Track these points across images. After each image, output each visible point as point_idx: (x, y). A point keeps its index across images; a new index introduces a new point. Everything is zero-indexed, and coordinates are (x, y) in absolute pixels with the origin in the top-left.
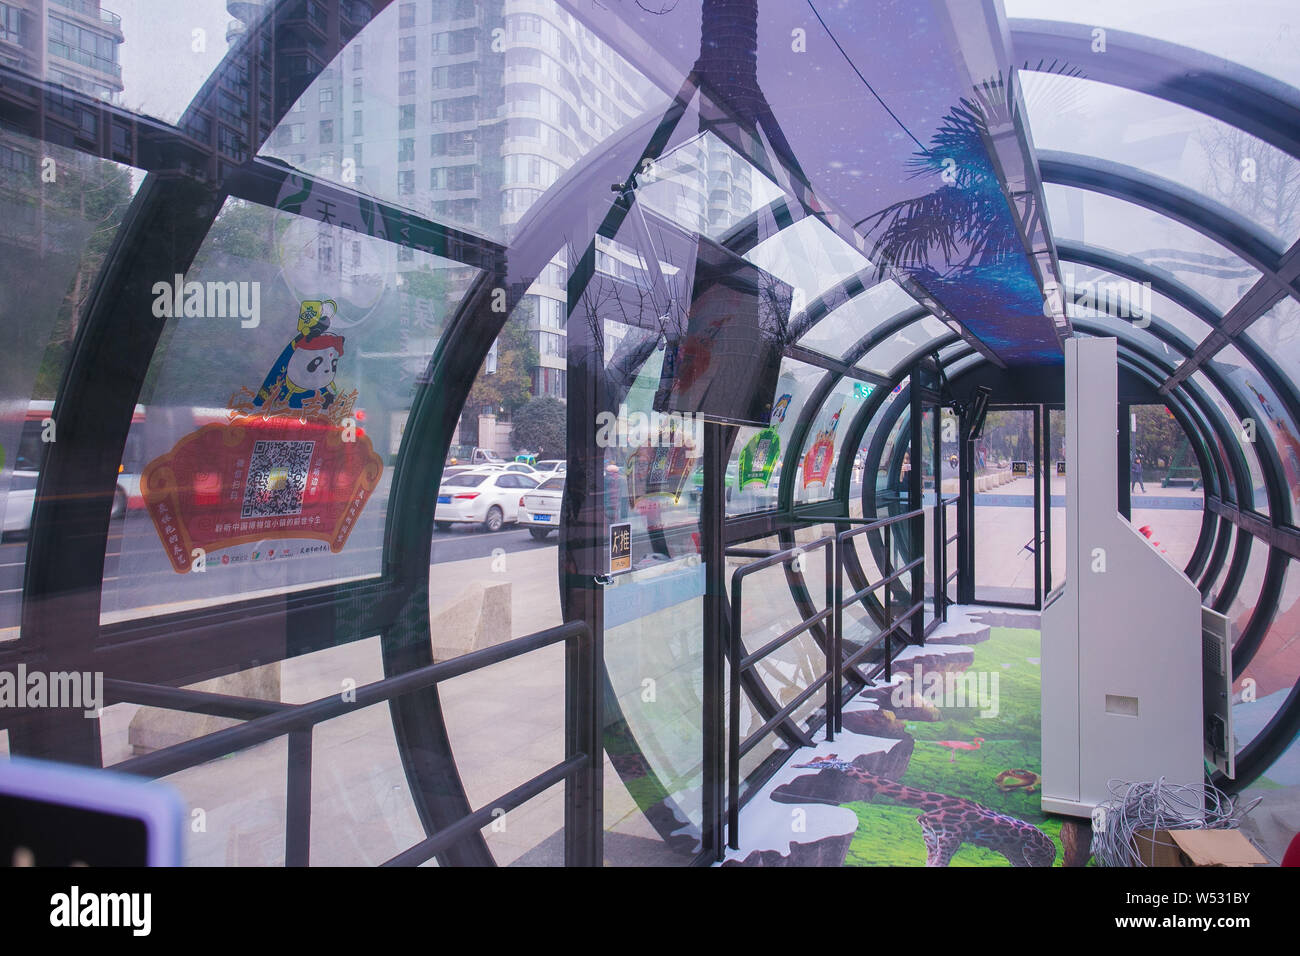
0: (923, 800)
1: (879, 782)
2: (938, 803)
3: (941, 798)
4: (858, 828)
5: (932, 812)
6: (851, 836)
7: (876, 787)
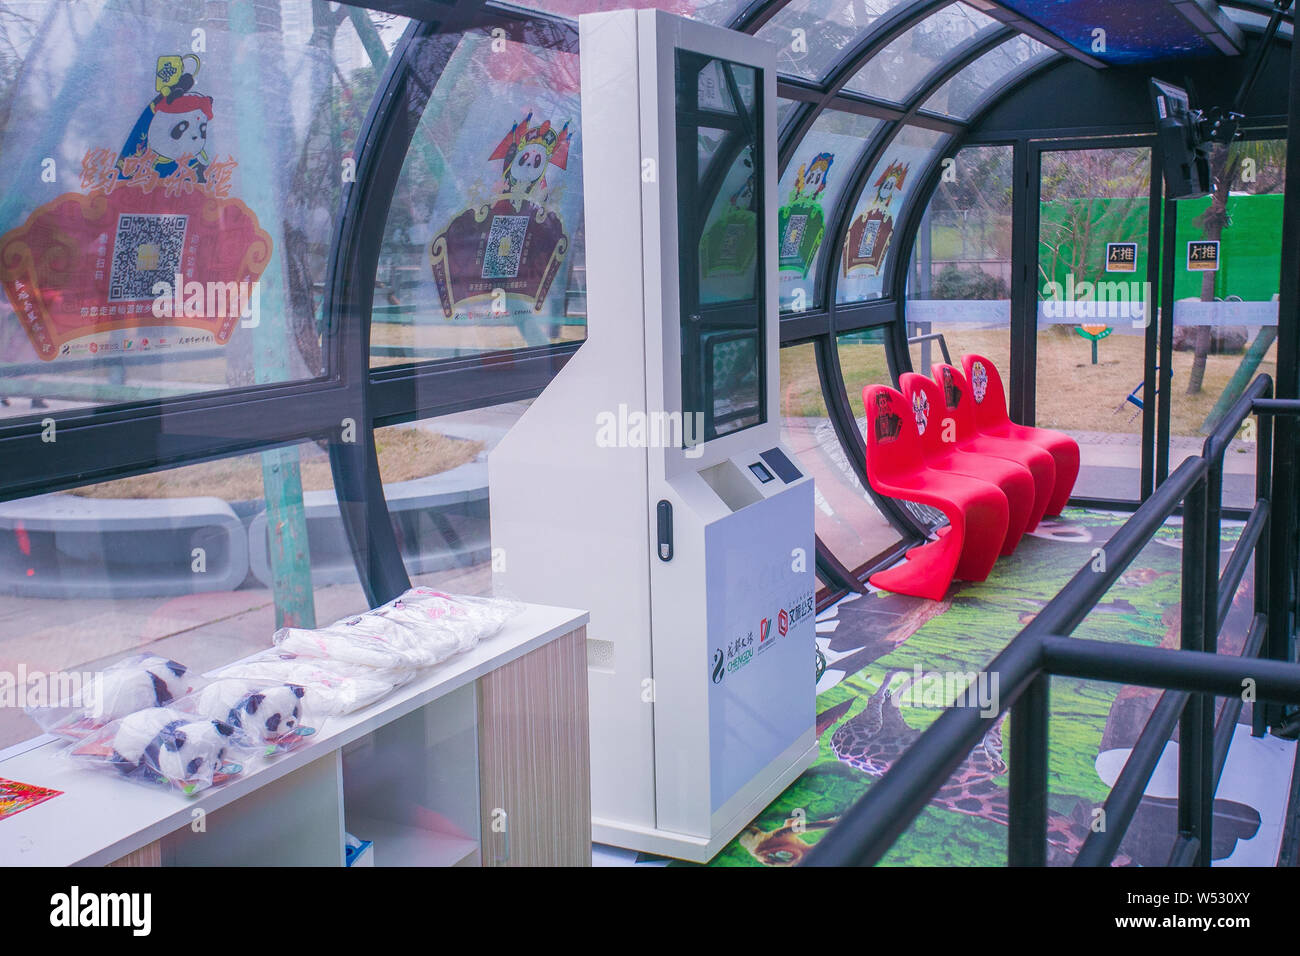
0: (990, 800)
1: (1065, 838)
2: (966, 794)
3: (960, 804)
4: (1094, 758)
5: (981, 780)
6: (1103, 748)
7: (1071, 829)
